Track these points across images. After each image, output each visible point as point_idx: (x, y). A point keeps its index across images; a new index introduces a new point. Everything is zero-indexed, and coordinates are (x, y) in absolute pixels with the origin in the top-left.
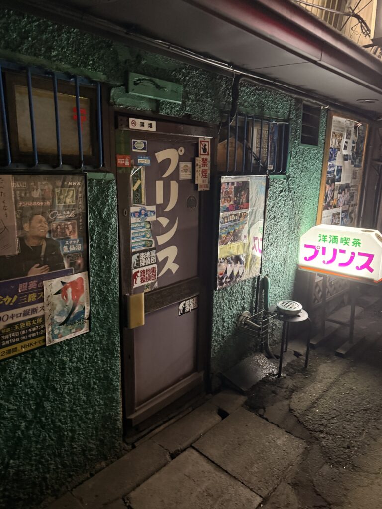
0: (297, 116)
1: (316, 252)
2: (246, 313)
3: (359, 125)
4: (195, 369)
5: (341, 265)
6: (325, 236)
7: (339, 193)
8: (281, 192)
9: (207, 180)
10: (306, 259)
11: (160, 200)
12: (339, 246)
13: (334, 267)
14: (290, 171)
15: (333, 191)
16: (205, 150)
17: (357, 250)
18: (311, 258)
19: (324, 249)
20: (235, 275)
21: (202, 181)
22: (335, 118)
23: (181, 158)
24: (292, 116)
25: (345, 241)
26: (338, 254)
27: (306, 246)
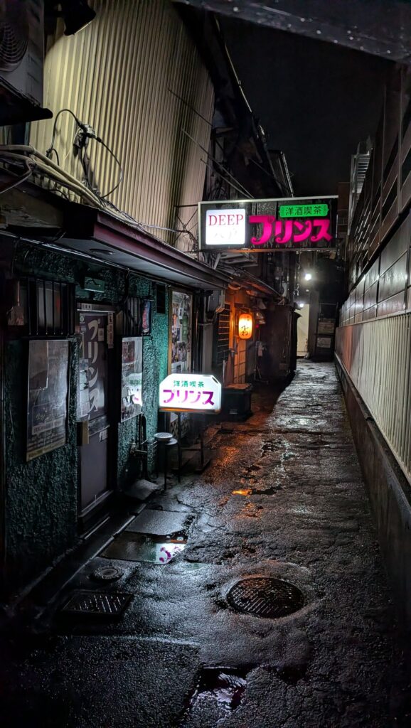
0: (154, 294)
1: (173, 395)
2: (134, 445)
3: (187, 297)
4: (107, 489)
5: (192, 402)
6: (178, 382)
7: (180, 350)
8: (149, 349)
9: (112, 340)
11: (90, 356)
12: (189, 388)
13: (187, 405)
14: (152, 333)
15: (176, 348)
16: (111, 321)
17: (202, 390)
18: (169, 401)
19: (178, 392)
21: (110, 342)
22: (174, 293)
23: (100, 326)
25: (193, 384)
26: (189, 394)
27: (165, 391)
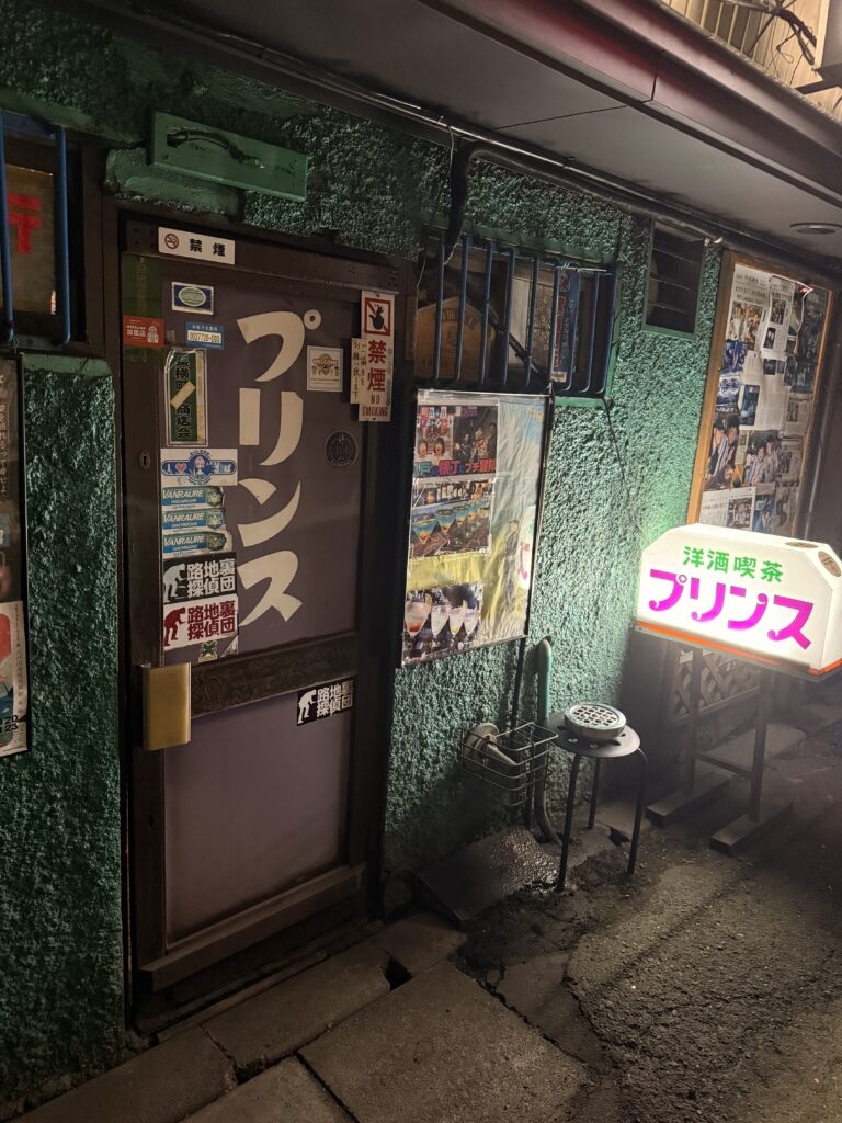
1: (678, 591)
3: (808, 290)
5: (735, 625)
6: (698, 553)
7: (750, 452)
8: (589, 438)
10: (652, 605)
11: (249, 434)
12: (732, 578)
13: (717, 630)
14: (614, 389)
15: (734, 445)
16: (378, 322)
17: (772, 590)
18: (665, 605)
19: (695, 583)
20: (454, 634)
21: (370, 400)
22: (740, 269)
23: (310, 339)
24: (622, 258)
25: (745, 565)
26: (728, 597)
27: (655, 574)
